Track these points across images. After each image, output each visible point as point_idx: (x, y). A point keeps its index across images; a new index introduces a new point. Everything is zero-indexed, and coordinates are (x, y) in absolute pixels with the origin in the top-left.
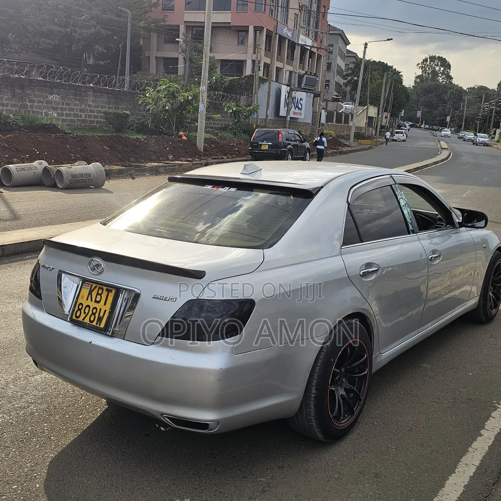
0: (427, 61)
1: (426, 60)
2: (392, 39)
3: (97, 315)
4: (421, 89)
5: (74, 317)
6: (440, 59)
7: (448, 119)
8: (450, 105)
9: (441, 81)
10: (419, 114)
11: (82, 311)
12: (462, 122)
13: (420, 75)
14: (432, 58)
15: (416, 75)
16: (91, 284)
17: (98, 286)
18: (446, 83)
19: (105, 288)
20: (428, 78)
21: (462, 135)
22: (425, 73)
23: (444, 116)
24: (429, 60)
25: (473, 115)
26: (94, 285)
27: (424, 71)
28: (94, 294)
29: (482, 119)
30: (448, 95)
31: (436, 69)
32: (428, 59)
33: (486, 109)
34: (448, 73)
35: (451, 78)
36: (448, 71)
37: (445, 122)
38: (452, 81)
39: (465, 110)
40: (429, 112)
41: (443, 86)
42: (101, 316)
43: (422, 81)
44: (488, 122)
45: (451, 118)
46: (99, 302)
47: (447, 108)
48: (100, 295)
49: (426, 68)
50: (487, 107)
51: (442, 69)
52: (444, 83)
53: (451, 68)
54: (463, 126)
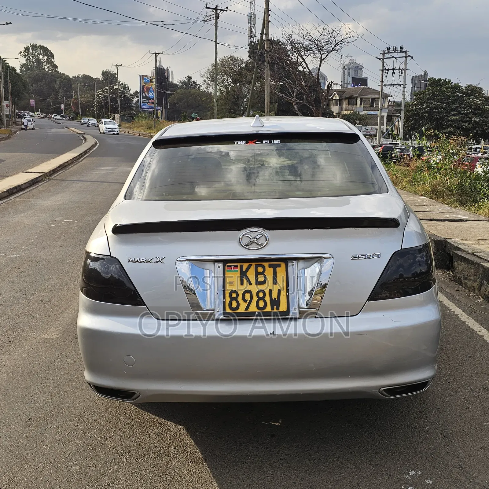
0: (29, 50)
1: (27, 49)
2: (11, 23)
3: (267, 298)
4: (29, 77)
5: (228, 310)
6: (42, 47)
7: (63, 107)
8: (62, 92)
9: (47, 70)
10: (32, 102)
11: (240, 299)
12: (78, 109)
13: (25, 64)
14: (34, 47)
15: (20, 63)
16: (239, 264)
17: (254, 264)
18: (52, 72)
19: (266, 264)
20: (34, 67)
21: (84, 121)
22: (30, 61)
23: (58, 104)
24: (30, 49)
25: (87, 102)
26: (246, 265)
27: (28, 59)
28: (251, 274)
29: (98, 105)
30: (58, 83)
31: (40, 57)
32: (30, 47)
33: (100, 96)
34: (52, 62)
35: (56, 67)
36: (51, 60)
37: (61, 110)
38: (58, 70)
39: (79, 97)
40: (42, 101)
41: (50, 75)
42: (275, 298)
43: (28, 69)
44: (104, 108)
45: (65, 106)
46: (264, 283)
47: (59, 96)
48: (263, 273)
49: (29, 56)
50: (101, 94)
51: (46, 58)
52: (50, 71)
53: (54, 57)
54: (80, 113)
